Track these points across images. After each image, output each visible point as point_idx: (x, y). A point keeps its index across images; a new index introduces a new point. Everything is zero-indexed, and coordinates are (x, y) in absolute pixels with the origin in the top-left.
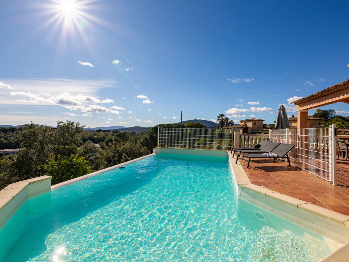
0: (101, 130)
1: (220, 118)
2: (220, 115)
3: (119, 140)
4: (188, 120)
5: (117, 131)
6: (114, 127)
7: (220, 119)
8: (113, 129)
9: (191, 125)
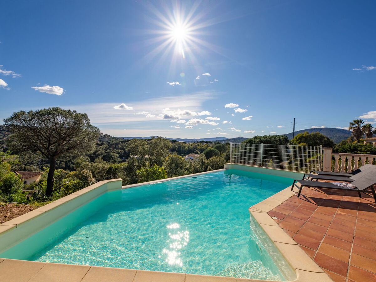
0: (203, 141)
1: (354, 126)
2: (355, 121)
3: (217, 151)
4: (302, 130)
5: (219, 142)
6: (217, 138)
7: (354, 128)
8: (215, 140)
9: (304, 136)
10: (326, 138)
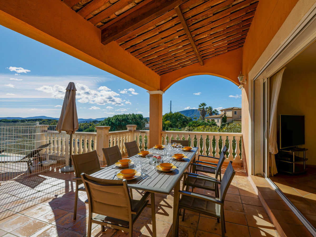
1: (201, 108)
2: (201, 104)
10: (184, 117)
